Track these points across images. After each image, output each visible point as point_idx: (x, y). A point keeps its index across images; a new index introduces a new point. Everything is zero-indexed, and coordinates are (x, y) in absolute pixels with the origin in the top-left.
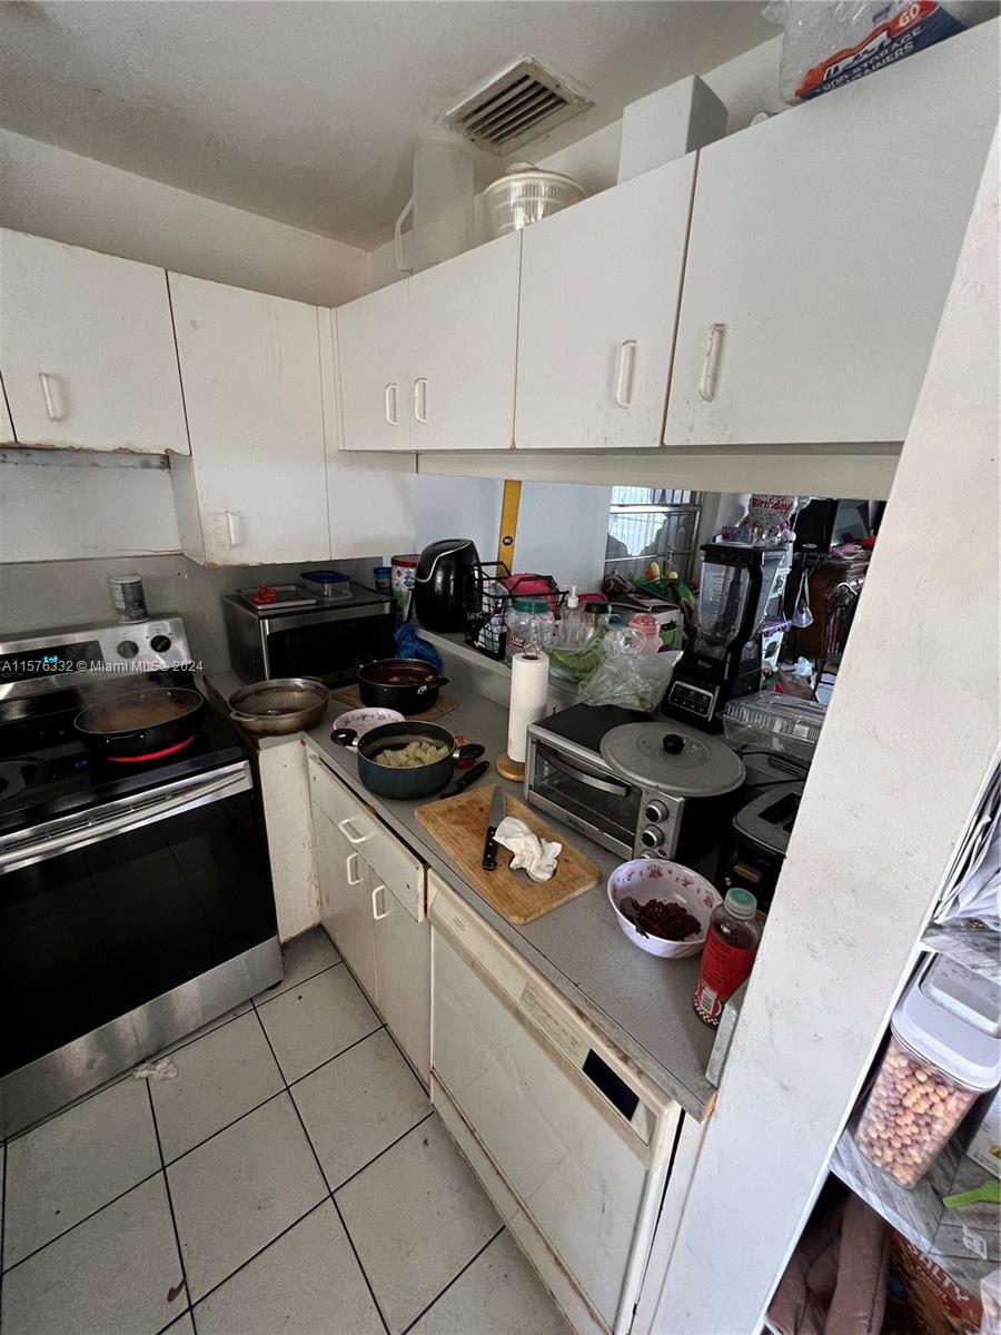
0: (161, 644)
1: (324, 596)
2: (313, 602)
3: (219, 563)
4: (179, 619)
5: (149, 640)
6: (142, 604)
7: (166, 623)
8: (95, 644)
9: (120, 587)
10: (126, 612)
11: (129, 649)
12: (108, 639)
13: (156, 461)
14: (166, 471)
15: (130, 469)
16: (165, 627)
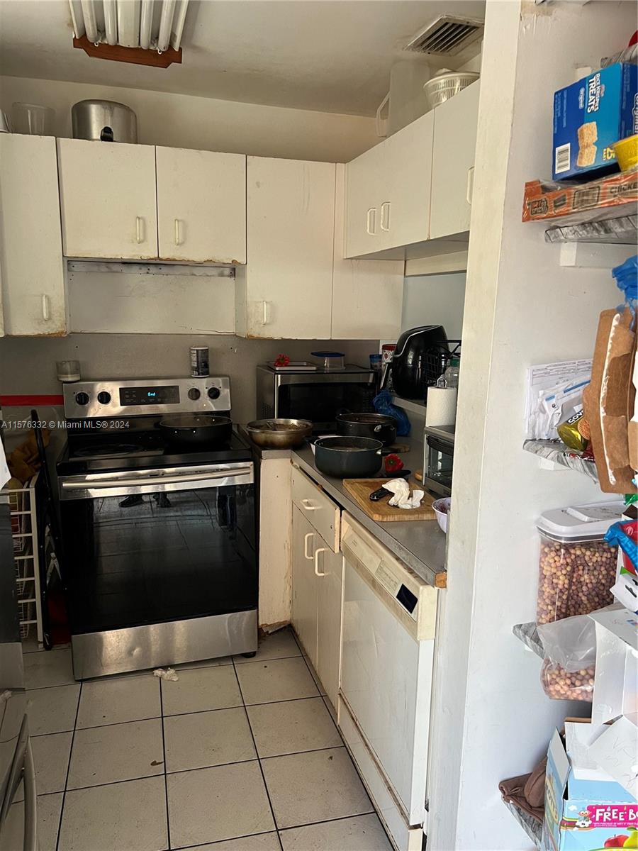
0: (214, 394)
1: (324, 367)
2: (314, 368)
3: (255, 335)
4: (228, 378)
5: (207, 390)
6: (206, 366)
7: (220, 380)
8: (176, 388)
9: (195, 352)
10: (197, 369)
11: (195, 394)
12: (185, 386)
13: (227, 271)
14: (233, 278)
15: (212, 278)
16: (218, 383)
